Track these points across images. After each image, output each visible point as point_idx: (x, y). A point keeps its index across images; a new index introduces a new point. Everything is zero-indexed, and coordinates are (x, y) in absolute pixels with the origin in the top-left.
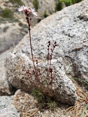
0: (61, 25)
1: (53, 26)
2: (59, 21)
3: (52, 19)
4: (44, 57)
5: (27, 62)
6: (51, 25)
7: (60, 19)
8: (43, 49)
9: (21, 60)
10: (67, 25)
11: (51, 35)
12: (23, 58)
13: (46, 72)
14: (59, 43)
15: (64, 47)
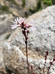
0: (47, 21)
1: (40, 22)
2: (45, 18)
3: (39, 16)
4: (34, 49)
5: (21, 56)
6: (39, 21)
7: (46, 16)
8: (33, 41)
9: (15, 53)
10: (51, 22)
11: (39, 30)
12: (17, 51)
13: (39, 71)
14: (47, 38)
15: (51, 42)
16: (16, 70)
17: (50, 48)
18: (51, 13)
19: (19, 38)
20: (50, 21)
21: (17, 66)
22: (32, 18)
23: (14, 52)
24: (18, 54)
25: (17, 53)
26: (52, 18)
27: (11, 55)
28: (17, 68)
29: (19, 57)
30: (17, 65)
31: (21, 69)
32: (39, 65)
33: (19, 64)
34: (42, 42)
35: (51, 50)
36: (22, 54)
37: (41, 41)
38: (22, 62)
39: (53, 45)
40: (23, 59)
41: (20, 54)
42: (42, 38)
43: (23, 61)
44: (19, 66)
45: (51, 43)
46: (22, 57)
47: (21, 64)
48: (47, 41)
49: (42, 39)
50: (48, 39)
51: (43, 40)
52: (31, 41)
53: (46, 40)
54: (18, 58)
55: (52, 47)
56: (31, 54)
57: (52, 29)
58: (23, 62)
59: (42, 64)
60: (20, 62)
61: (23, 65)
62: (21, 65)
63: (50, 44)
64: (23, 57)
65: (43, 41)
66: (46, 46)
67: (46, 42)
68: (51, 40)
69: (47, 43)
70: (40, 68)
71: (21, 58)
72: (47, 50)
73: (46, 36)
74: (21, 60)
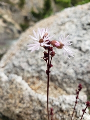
0: (66, 33)
1: (55, 34)
2: (63, 28)
3: (52, 23)
5: (27, 92)
6: (53, 32)
7: (63, 24)
9: (16, 88)
10: (74, 34)
12: (20, 85)
13: (61, 115)
14: (68, 59)
15: (74, 65)
16: (19, 116)
17: (74, 76)
18: (72, 19)
19: (19, 60)
20: (71, 31)
21: (21, 110)
22: (41, 27)
23: (14, 86)
24: (21, 89)
25: (19, 86)
26: (74, 27)
27: (9, 91)
28: (21, 112)
29: (24, 93)
30: (20, 108)
31: (27, 115)
32: (61, 105)
33: (25, 106)
34: (59, 66)
35: (75, 79)
36: (30, 89)
37: (58, 64)
38: (29, 103)
39: (78, 72)
40: (30, 96)
41: (24, 89)
42: (59, 59)
43: (32, 101)
44: (24, 109)
45: (74, 67)
46: (29, 93)
47: (29, 105)
48: (69, 66)
49: (59, 62)
50: (70, 62)
51: (62, 63)
52: (42, 66)
53: (66, 63)
54: (23, 95)
55: (77, 74)
56: (42, 87)
57: (75, 46)
58: (31, 103)
59: (65, 104)
60: (26, 101)
61: (32, 108)
62: (29, 108)
63: (73, 69)
64: (31, 94)
65: (61, 65)
66: (66, 72)
67: (66, 66)
68: (75, 64)
69: (67, 68)
70: (62, 111)
71: (28, 95)
72: (69, 79)
73: (66, 57)
74: (28, 99)
